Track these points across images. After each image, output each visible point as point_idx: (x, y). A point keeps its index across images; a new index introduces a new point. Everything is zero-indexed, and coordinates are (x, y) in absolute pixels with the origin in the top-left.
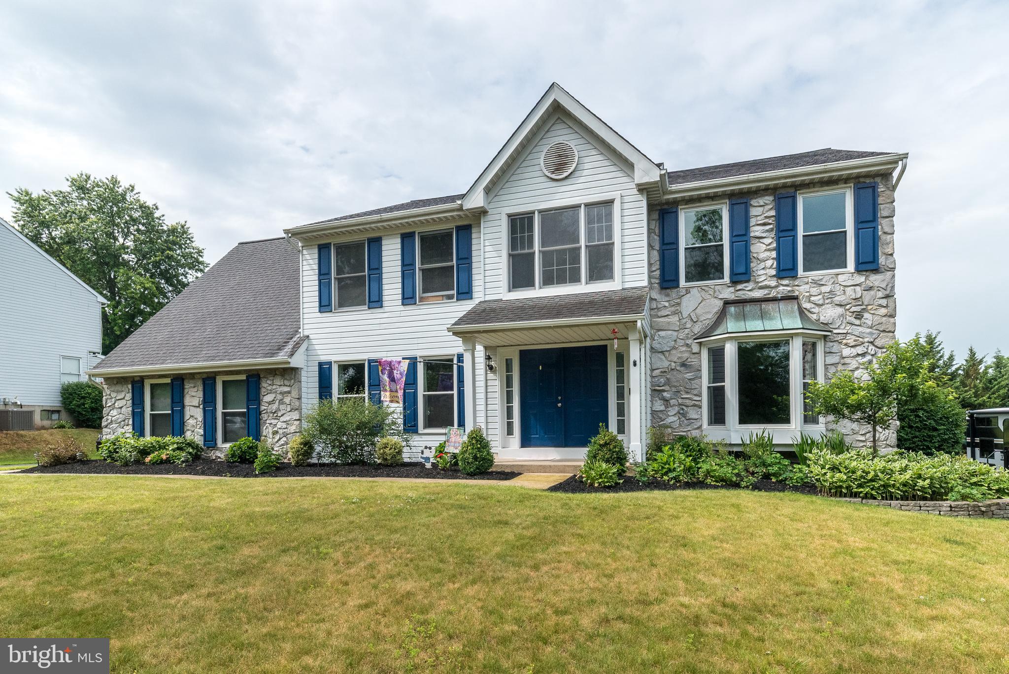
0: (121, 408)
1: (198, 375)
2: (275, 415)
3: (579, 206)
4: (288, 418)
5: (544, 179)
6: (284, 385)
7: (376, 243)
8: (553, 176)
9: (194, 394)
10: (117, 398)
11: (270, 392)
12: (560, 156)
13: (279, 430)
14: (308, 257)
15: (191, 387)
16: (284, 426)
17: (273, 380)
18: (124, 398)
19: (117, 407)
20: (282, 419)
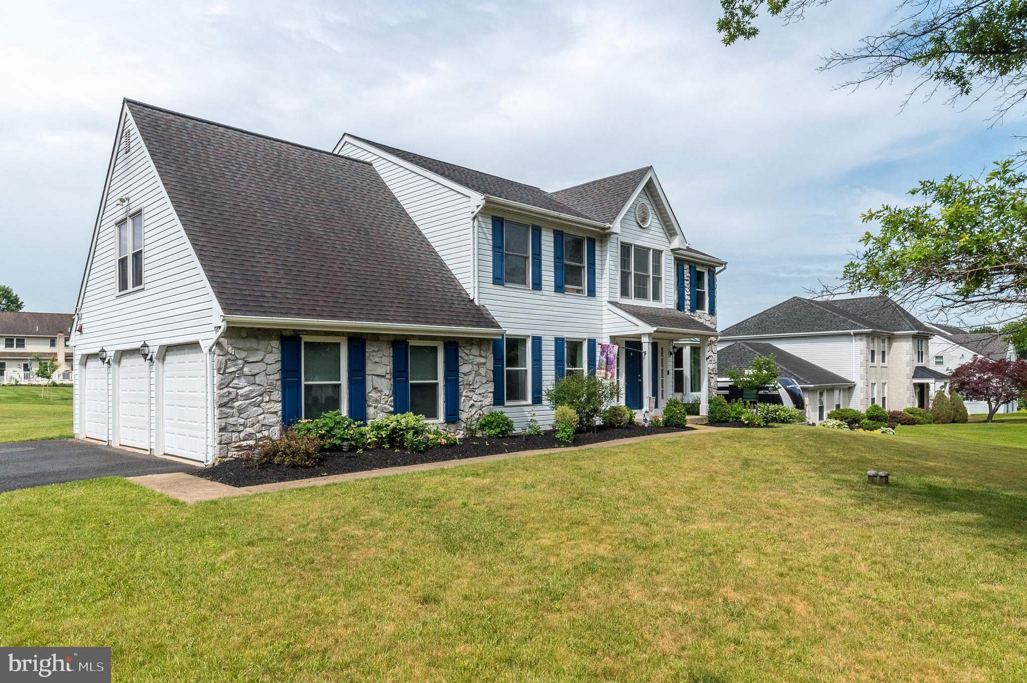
0: (254, 375)
1: (385, 337)
2: (472, 387)
3: (649, 249)
4: (484, 391)
5: (635, 224)
6: (481, 356)
7: (537, 232)
8: (641, 224)
9: (377, 360)
10: (250, 360)
11: (466, 362)
12: (644, 212)
13: (475, 403)
14: (483, 225)
15: (374, 351)
16: (480, 399)
17: (470, 350)
18: (262, 361)
19: (249, 373)
20: (477, 391)
